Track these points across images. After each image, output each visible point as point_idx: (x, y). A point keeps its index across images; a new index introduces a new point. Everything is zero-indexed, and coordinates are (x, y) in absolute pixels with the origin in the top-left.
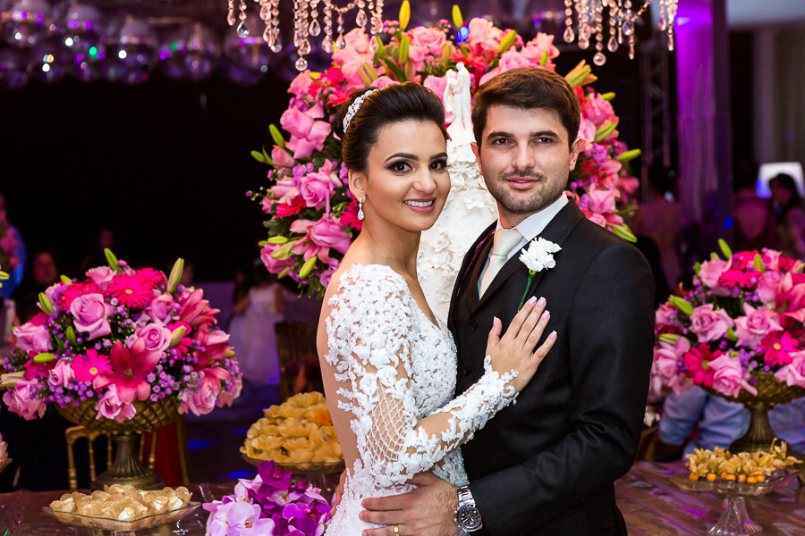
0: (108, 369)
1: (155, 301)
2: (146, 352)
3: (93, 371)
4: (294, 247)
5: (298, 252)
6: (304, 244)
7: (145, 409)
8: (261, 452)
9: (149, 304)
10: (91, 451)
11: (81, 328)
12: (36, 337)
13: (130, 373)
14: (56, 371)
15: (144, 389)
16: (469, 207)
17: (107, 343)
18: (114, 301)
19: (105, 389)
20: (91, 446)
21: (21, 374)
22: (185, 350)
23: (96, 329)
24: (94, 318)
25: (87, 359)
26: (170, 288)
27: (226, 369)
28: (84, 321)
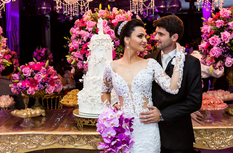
0: (30, 84)
1: (41, 69)
2: (37, 80)
3: (26, 84)
4: (71, 58)
5: (72, 59)
6: (73, 57)
7: (39, 92)
8: (64, 102)
9: (40, 70)
10: (52, 101)
11: (24, 75)
12: (16, 77)
13: (34, 84)
14: (18, 84)
15: (36, 88)
16: (100, 49)
17: (29, 78)
18: (32, 69)
19: (28, 88)
20: (52, 100)
21: (13, 84)
22: (47, 80)
23: (27, 75)
24: (27, 73)
25: (25, 81)
26: (46, 66)
27: (57, 84)
28: (25, 73)
